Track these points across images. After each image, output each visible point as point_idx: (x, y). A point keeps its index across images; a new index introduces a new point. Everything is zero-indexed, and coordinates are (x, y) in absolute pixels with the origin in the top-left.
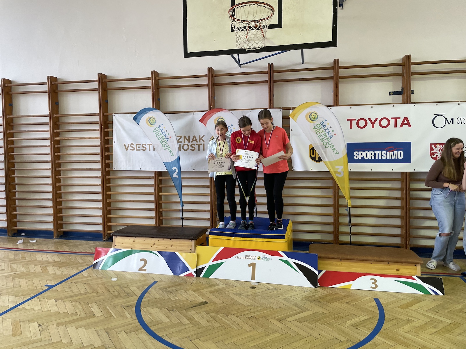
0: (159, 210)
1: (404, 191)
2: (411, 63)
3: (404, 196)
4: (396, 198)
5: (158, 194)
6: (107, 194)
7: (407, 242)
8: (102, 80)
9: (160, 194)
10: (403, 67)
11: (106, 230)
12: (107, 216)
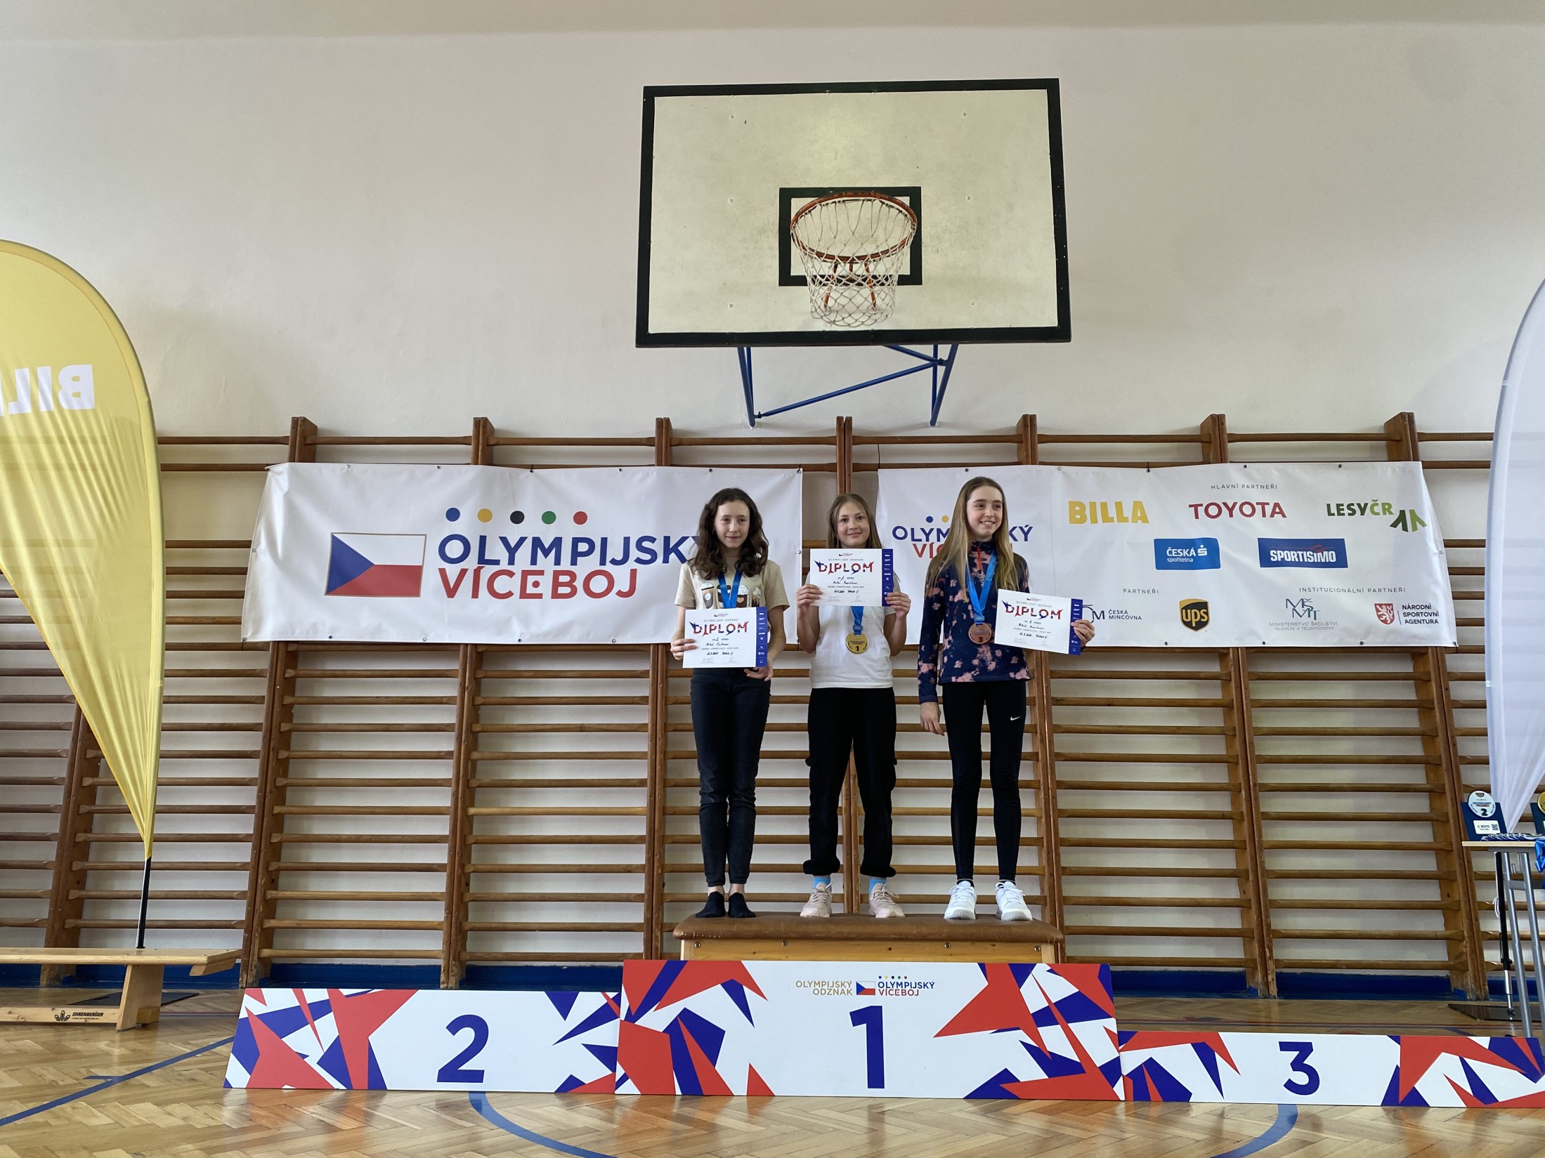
0: (462, 866)
1: (1243, 792)
2: (1226, 436)
3: (1244, 808)
4: (1222, 816)
5: (465, 810)
6: (273, 815)
7: (1267, 950)
8: (304, 438)
9: (472, 811)
10: (1203, 447)
11: (256, 948)
12: (265, 893)
